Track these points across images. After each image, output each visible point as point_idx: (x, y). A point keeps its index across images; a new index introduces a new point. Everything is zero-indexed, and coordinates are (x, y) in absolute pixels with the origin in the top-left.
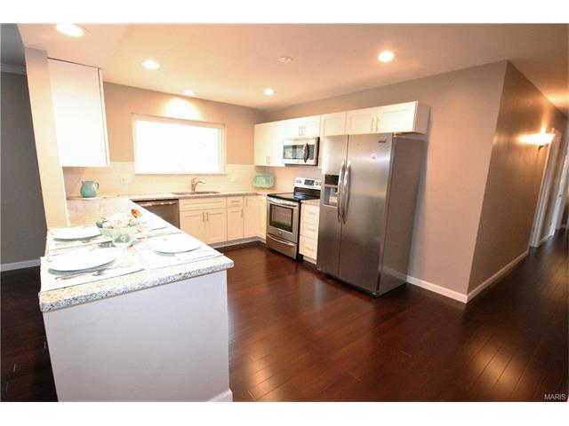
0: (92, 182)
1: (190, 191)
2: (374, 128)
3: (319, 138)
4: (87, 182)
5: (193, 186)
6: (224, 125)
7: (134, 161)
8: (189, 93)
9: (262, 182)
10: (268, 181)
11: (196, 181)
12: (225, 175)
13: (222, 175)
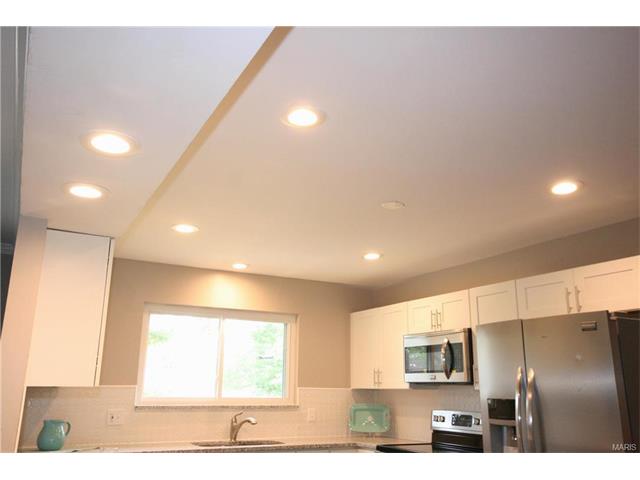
0: (58, 423)
1: (228, 440)
2: (573, 304)
3: (470, 331)
4: (53, 422)
5: (234, 430)
6: (297, 316)
7: (135, 383)
8: (239, 267)
9: (368, 422)
10: (378, 421)
11: (240, 419)
12: (295, 408)
13: (288, 408)
